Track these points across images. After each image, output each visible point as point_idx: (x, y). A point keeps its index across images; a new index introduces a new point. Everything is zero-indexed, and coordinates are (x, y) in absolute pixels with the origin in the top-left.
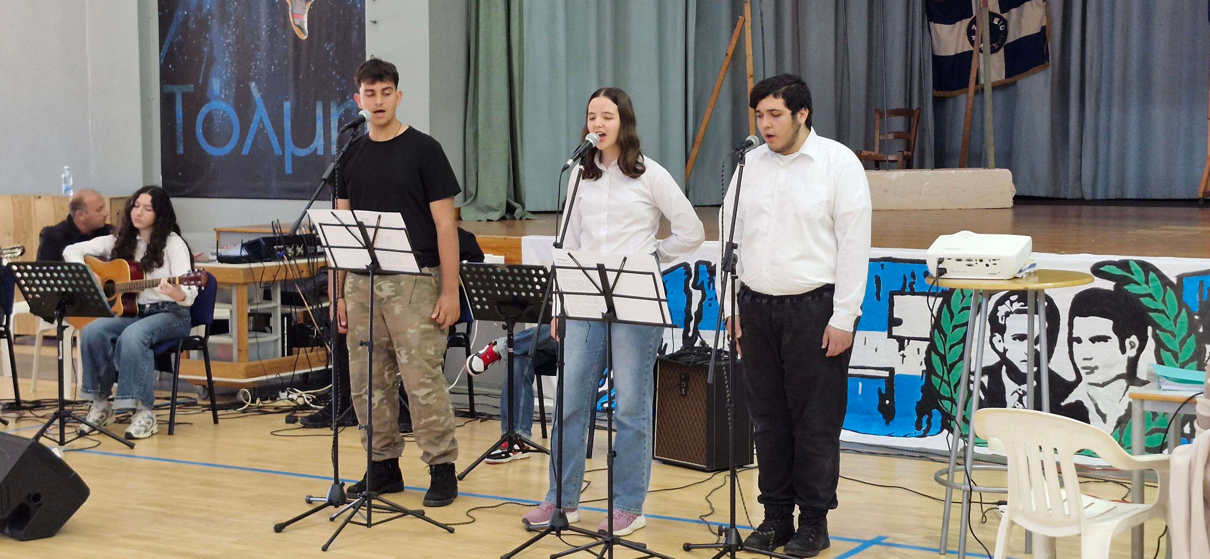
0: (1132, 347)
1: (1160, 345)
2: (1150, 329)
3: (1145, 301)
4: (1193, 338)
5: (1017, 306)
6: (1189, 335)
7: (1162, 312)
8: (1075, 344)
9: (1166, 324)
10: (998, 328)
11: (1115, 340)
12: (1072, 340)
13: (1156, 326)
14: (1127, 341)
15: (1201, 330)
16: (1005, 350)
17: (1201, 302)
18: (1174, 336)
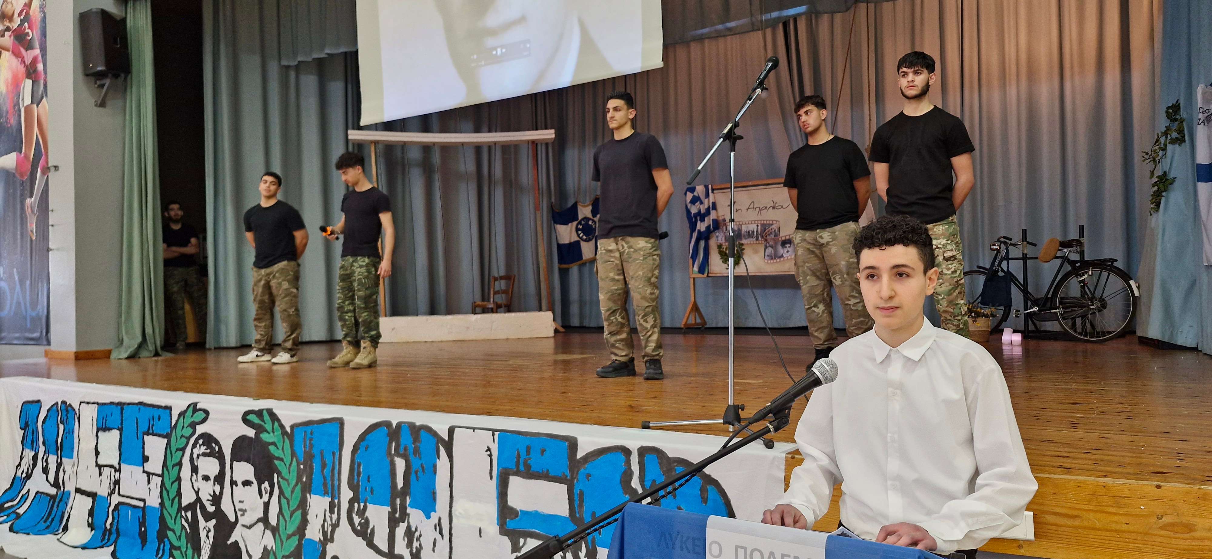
0: (266, 493)
1: (281, 493)
2: (276, 475)
3: (272, 448)
4: (299, 486)
5: (203, 448)
6: (296, 485)
7: (281, 460)
8: (234, 486)
9: (284, 472)
10: (195, 469)
11: (255, 484)
12: (233, 483)
13: (279, 474)
14: (263, 486)
15: (304, 479)
16: (199, 489)
17: (305, 451)
18: (289, 484)
